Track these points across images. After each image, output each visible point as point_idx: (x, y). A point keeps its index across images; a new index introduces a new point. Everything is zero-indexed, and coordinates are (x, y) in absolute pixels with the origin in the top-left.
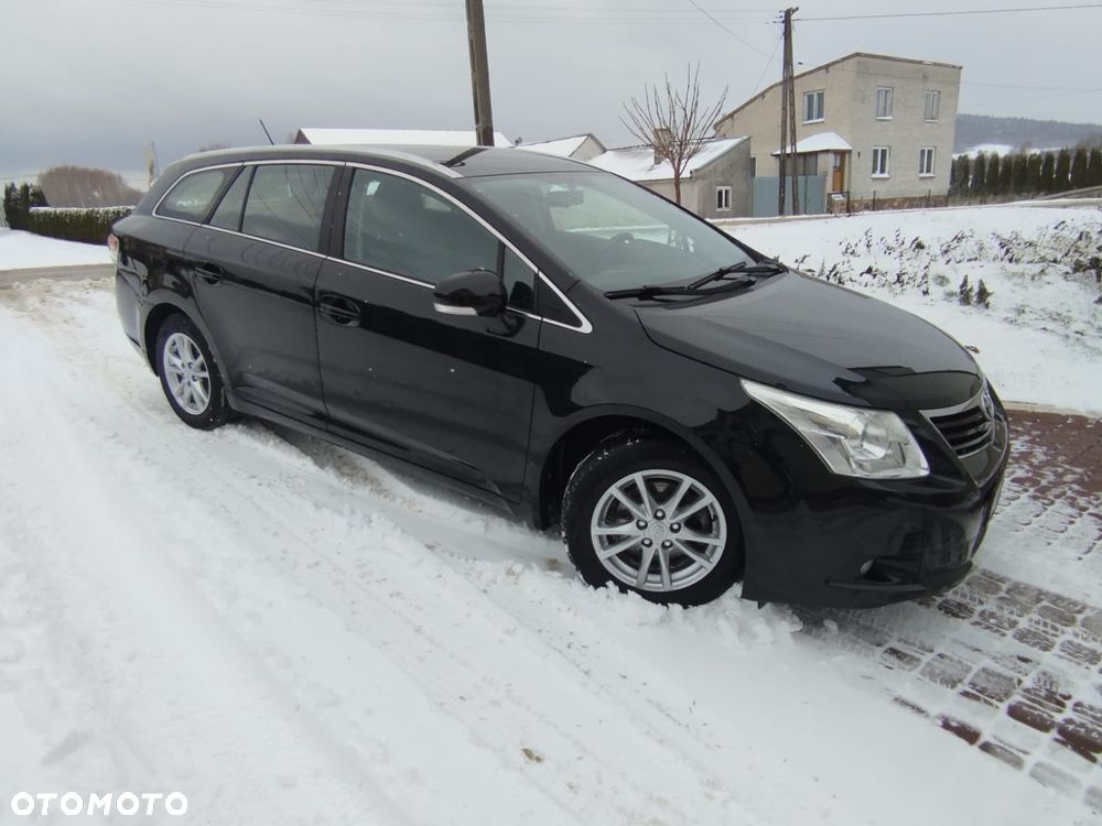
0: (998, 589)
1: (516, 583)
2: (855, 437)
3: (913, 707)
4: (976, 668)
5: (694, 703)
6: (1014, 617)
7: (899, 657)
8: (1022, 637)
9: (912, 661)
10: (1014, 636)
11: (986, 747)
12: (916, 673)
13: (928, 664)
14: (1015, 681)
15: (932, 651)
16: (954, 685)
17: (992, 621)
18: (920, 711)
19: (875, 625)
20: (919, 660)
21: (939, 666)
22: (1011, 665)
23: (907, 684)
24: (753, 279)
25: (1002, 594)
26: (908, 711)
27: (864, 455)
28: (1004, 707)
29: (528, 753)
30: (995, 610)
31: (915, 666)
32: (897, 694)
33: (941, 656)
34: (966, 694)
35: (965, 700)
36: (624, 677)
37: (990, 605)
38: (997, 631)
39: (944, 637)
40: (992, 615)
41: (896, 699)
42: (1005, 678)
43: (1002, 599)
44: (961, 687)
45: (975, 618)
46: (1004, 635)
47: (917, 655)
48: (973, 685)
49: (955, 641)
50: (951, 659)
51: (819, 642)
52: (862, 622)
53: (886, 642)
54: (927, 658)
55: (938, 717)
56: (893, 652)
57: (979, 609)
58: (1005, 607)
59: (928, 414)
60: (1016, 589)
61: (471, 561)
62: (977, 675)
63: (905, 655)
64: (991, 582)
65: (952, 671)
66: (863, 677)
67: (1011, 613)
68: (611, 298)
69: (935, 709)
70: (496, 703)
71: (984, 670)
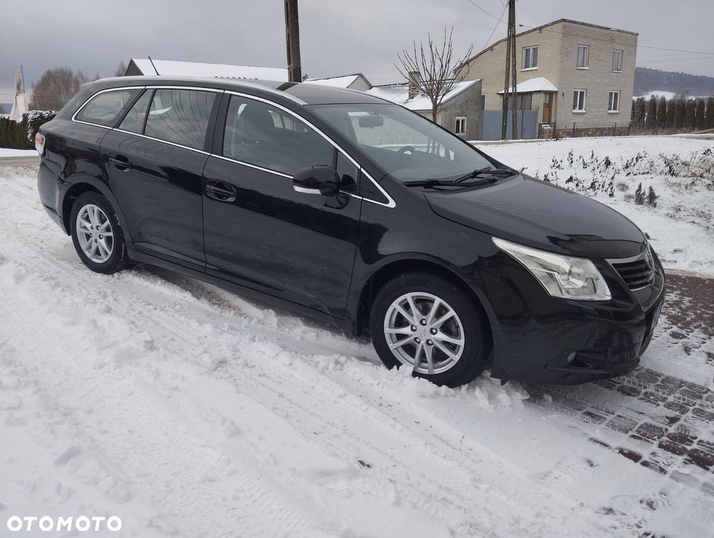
0: (657, 380)
1: (341, 370)
2: (565, 273)
3: (601, 444)
4: (640, 423)
5: (463, 437)
6: (665, 396)
7: (592, 417)
8: (669, 406)
9: (600, 419)
10: (665, 406)
11: (645, 464)
12: (603, 425)
13: (611, 421)
14: (664, 430)
15: (613, 414)
16: (626, 432)
17: (652, 397)
18: (606, 445)
19: (576, 399)
20: (605, 418)
21: (617, 422)
22: (662, 421)
23: (598, 431)
24: (496, 178)
25: (659, 383)
26: (598, 445)
27: (570, 285)
28: (656, 443)
29: (362, 463)
30: (653, 391)
31: (604, 421)
32: (591, 437)
33: (619, 416)
34: (634, 436)
35: (633, 439)
36: (418, 423)
37: (651, 389)
38: (654, 403)
39: (621, 406)
40: (652, 394)
41: (591, 439)
42: (658, 428)
43: (658, 385)
44: (631, 433)
45: (641, 396)
46: (658, 405)
47: (603, 416)
48: (639, 432)
49: (628, 408)
50: (625, 418)
51: (541, 407)
52: (568, 396)
53: (584, 408)
54: (610, 417)
55: (617, 449)
56: (589, 414)
57: (644, 391)
58: (660, 390)
59: (611, 262)
60: (668, 380)
61: (310, 356)
62: (641, 427)
63: (596, 416)
64: (652, 376)
65: (625, 424)
66: (569, 427)
67: (664, 393)
68: (408, 186)
69: (614, 444)
70: (337, 436)
71: (645, 424)
